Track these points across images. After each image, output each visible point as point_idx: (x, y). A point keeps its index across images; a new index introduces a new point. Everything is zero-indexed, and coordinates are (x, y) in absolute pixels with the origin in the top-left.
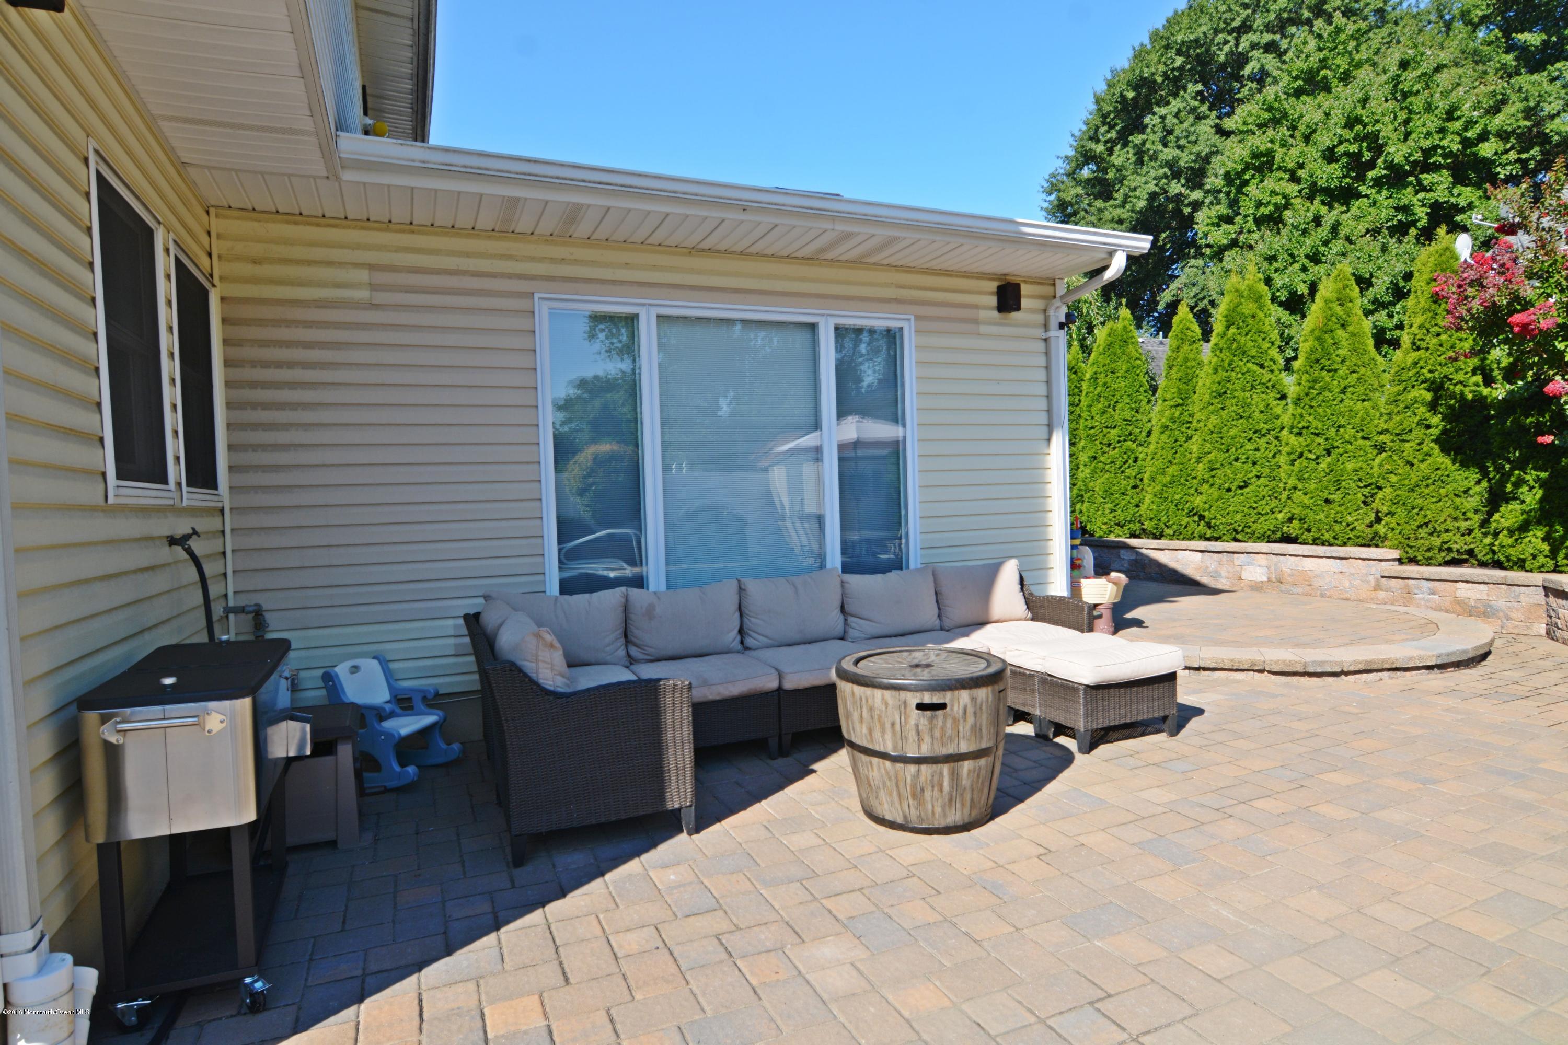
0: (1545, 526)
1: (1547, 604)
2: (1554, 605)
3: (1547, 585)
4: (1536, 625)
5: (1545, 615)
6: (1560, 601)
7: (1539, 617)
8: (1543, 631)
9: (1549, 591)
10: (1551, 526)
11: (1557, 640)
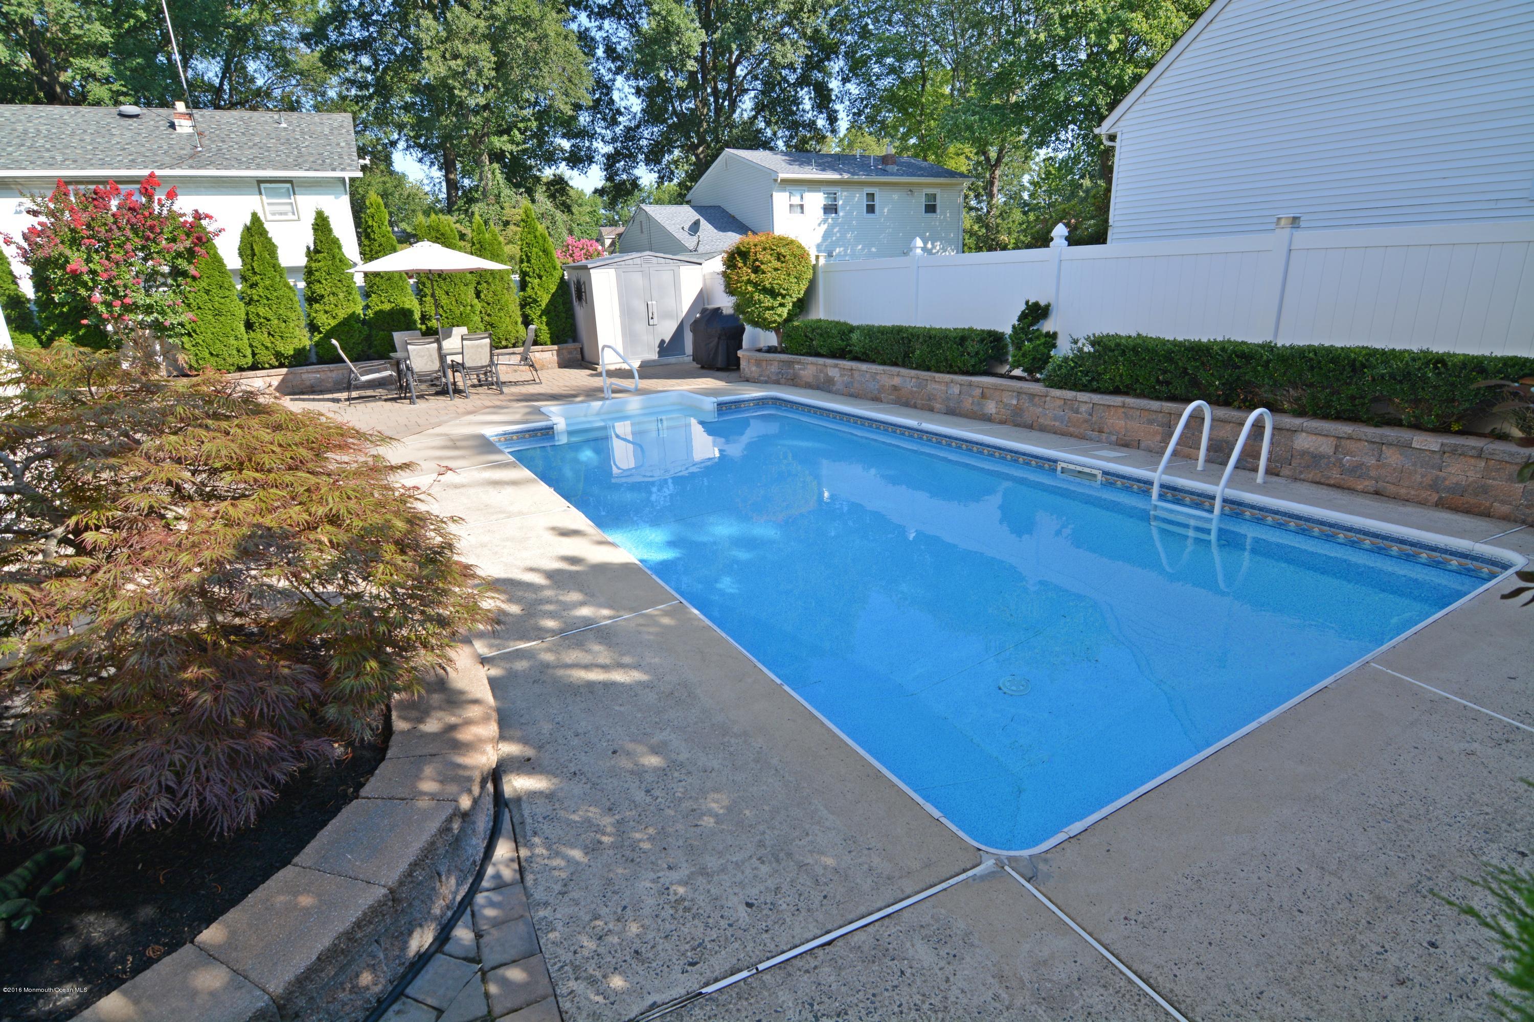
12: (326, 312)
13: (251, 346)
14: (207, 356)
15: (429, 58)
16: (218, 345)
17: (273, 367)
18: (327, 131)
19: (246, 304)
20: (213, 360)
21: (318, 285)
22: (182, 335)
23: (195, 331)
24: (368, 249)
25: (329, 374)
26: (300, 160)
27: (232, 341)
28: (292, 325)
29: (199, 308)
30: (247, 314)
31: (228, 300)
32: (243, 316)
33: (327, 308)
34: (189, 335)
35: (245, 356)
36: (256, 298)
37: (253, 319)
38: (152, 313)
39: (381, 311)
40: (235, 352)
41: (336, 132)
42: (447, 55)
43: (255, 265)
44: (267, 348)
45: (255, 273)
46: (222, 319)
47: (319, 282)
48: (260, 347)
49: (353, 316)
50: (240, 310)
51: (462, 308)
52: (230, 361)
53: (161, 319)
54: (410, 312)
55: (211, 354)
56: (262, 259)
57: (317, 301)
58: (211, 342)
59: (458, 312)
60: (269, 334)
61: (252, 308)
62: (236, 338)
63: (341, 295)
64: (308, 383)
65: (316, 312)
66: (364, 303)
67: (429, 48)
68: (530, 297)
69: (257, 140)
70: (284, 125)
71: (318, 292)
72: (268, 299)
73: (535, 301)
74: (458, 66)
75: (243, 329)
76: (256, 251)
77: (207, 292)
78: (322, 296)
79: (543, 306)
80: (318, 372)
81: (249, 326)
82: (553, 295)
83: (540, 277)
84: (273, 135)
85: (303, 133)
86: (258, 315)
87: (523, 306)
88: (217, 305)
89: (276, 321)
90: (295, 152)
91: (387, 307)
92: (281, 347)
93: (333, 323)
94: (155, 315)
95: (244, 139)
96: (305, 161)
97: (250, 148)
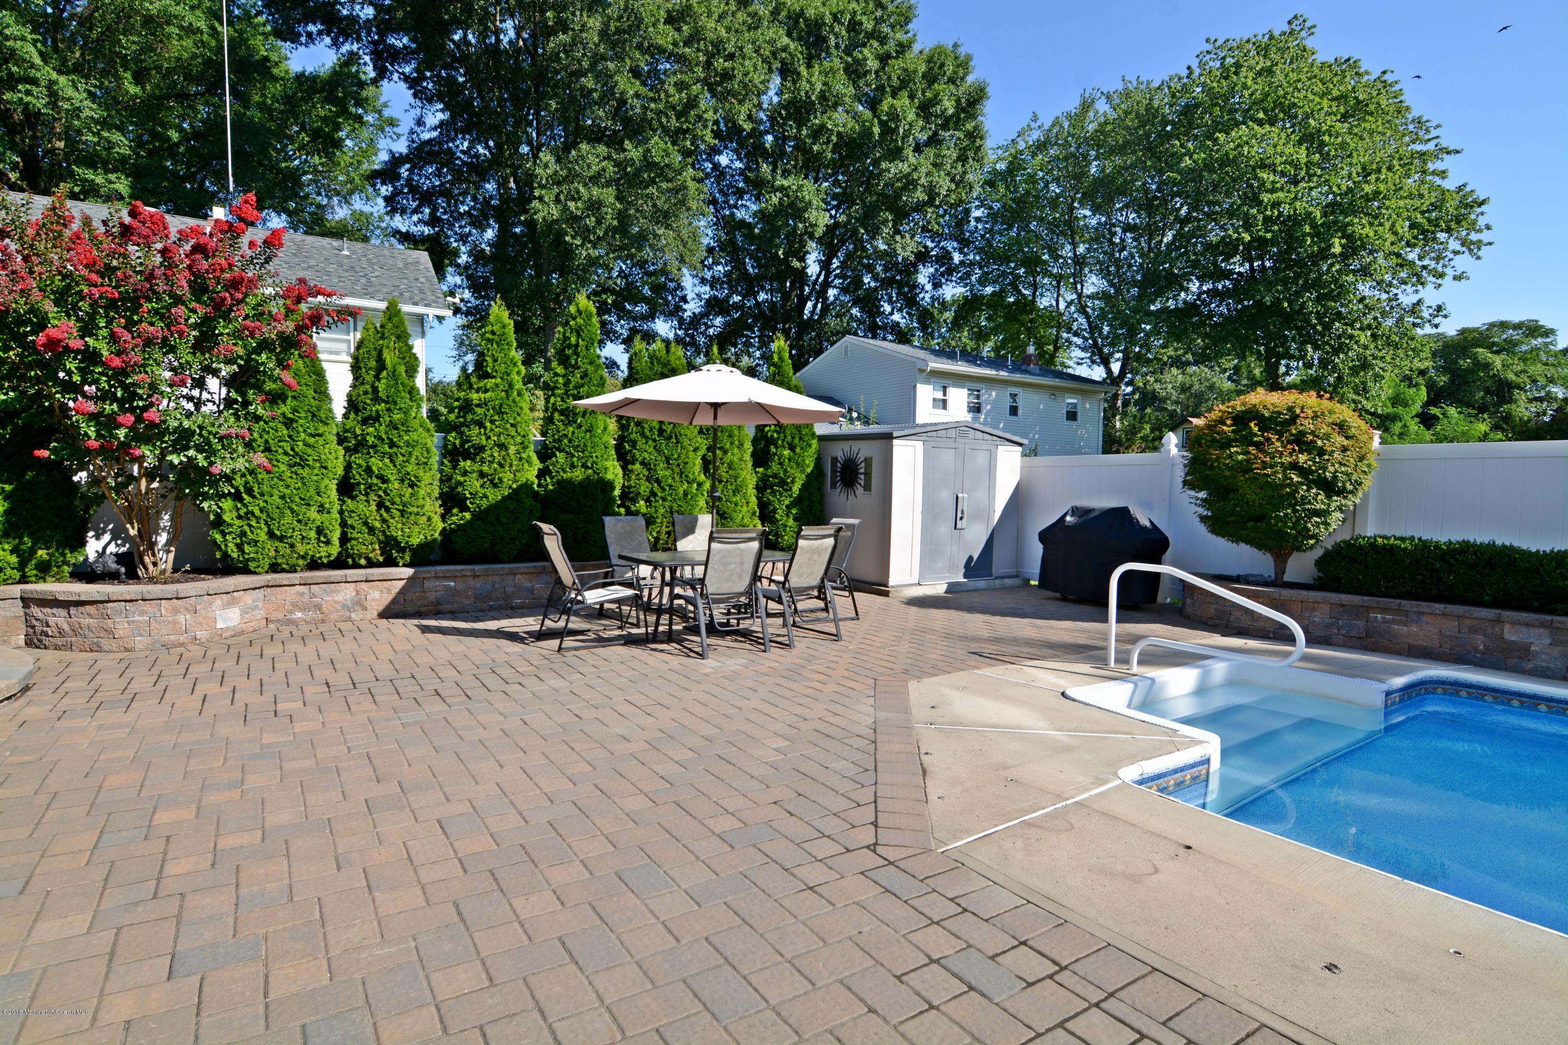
0: (14, 539)
1: (26, 614)
2: (40, 615)
3: (26, 596)
4: (14, 638)
5: (24, 626)
6: (47, 610)
7: (17, 629)
8: (22, 643)
9: (26, 601)
10: (21, 538)
11: (46, 648)
12: (482, 475)
13: (343, 524)
14: (263, 536)
15: (541, 198)
16: (288, 518)
17: (371, 564)
18: (400, 265)
19: (347, 450)
20: (270, 546)
21: (476, 430)
22: (224, 496)
23: (250, 492)
24: (561, 380)
25: (471, 582)
26: (370, 289)
27: (313, 514)
28: (422, 493)
29: (267, 449)
30: (348, 467)
31: (321, 442)
32: (340, 471)
33: (485, 468)
34: (237, 497)
35: (328, 543)
36: (371, 440)
37: (357, 476)
38: (187, 448)
39: (569, 482)
40: (313, 534)
41: (412, 267)
42: (562, 198)
43: (381, 386)
44: (371, 530)
45: (377, 399)
46: (304, 472)
47: (481, 424)
48: (358, 525)
49: (527, 486)
50: (336, 459)
51: (685, 486)
52: (301, 548)
53: (201, 461)
54: (610, 486)
55: (271, 534)
56: (394, 375)
57: (467, 456)
58: (276, 514)
59: (681, 491)
60: (380, 505)
61: (358, 459)
62: (322, 509)
63: (512, 450)
64: (432, 597)
65: (465, 473)
66: (541, 466)
67: (542, 187)
68: (775, 476)
69: (313, 262)
70: (346, 253)
71: (476, 441)
72: (392, 445)
73: (783, 483)
74: (577, 208)
75: (334, 494)
76: (388, 362)
77: (289, 423)
78: (482, 449)
79: (796, 489)
80: (453, 578)
81: (346, 488)
82: (808, 476)
83: (792, 448)
84: (333, 261)
85: (369, 262)
86: (369, 470)
87: (761, 488)
88: (300, 447)
89: (396, 485)
90: (363, 281)
91: (578, 474)
92: (397, 530)
93: (494, 496)
94: (191, 453)
95: (296, 260)
96: (378, 291)
97: (304, 269)
